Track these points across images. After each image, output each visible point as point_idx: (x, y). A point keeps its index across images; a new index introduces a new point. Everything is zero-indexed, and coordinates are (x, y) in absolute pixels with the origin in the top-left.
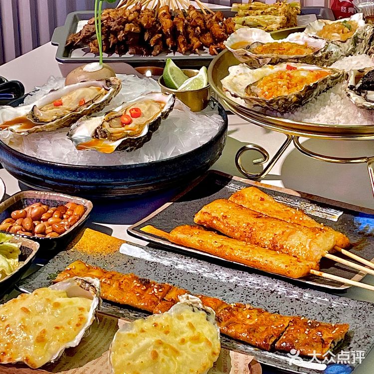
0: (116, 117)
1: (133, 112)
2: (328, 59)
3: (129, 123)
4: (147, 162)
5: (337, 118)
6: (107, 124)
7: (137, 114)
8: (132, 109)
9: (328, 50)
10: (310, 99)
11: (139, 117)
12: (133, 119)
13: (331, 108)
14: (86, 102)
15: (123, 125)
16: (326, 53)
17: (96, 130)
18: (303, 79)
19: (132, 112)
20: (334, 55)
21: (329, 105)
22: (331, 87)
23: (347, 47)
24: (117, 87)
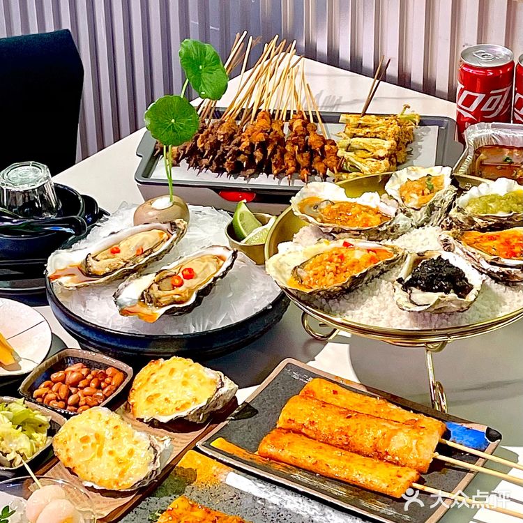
0: (167, 277)
1: (187, 273)
2: (394, 232)
3: (180, 285)
4: (192, 332)
5: (381, 313)
6: (155, 286)
7: (190, 274)
8: (185, 270)
9: (394, 223)
10: (359, 285)
11: (192, 278)
12: (185, 281)
13: (378, 300)
14: (144, 250)
15: (174, 287)
16: (392, 225)
17: (143, 293)
18: (354, 262)
19: (184, 272)
20: (401, 228)
21: (377, 296)
22: (386, 272)
23: (419, 217)
24: (181, 232)
